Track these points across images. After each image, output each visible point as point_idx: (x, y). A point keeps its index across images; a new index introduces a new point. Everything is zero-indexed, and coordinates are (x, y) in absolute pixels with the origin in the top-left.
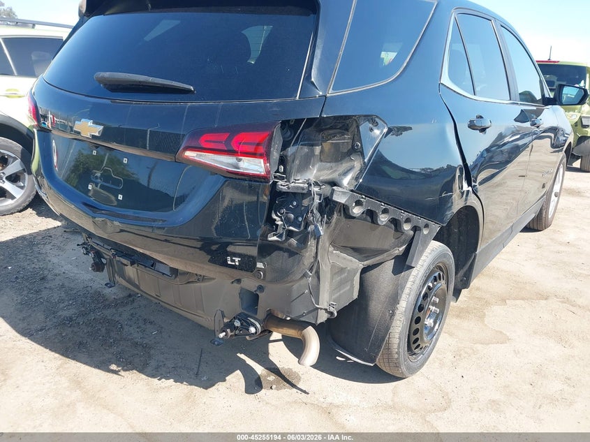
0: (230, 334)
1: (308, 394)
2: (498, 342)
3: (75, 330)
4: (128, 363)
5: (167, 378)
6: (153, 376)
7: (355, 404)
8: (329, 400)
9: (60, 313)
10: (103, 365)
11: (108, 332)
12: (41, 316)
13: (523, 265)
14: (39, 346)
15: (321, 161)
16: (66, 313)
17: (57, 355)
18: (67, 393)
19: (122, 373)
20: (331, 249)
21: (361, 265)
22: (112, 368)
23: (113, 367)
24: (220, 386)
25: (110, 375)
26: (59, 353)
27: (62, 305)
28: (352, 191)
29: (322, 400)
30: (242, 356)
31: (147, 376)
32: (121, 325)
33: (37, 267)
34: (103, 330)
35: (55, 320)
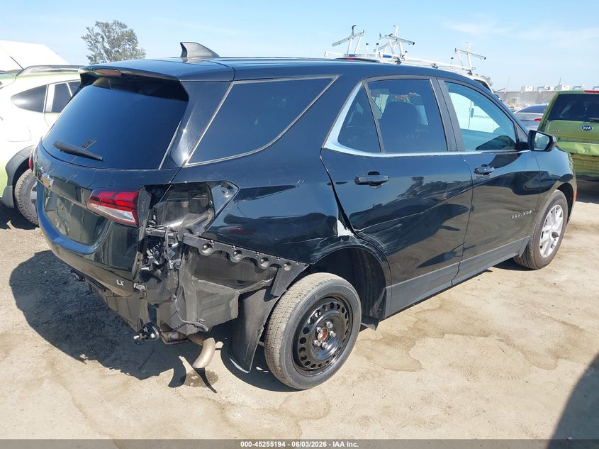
0: (142, 337)
1: (216, 392)
2: (408, 370)
3: (70, 325)
4: (95, 354)
5: (117, 368)
6: (107, 366)
7: (248, 405)
8: (229, 399)
9: (66, 311)
10: (75, 355)
11: (92, 330)
12: (50, 313)
13: (488, 303)
14: (39, 335)
15: (190, 212)
16: (68, 312)
17: (48, 343)
18: (42, 371)
19: (87, 361)
20: (194, 278)
21: (238, 292)
22: (81, 356)
23: (83, 356)
24: (153, 379)
25: (78, 362)
26: (50, 342)
27: (70, 305)
28: (200, 237)
29: (224, 398)
30: (182, 358)
31: (104, 365)
32: (104, 325)
33: (66, 273)
34: (89, 328)
35: (59, 316)
